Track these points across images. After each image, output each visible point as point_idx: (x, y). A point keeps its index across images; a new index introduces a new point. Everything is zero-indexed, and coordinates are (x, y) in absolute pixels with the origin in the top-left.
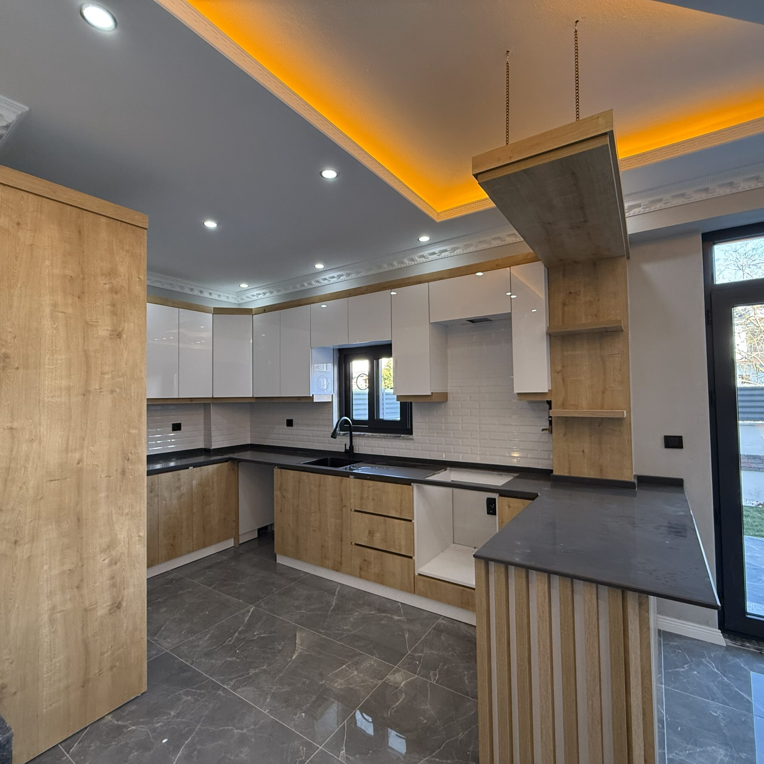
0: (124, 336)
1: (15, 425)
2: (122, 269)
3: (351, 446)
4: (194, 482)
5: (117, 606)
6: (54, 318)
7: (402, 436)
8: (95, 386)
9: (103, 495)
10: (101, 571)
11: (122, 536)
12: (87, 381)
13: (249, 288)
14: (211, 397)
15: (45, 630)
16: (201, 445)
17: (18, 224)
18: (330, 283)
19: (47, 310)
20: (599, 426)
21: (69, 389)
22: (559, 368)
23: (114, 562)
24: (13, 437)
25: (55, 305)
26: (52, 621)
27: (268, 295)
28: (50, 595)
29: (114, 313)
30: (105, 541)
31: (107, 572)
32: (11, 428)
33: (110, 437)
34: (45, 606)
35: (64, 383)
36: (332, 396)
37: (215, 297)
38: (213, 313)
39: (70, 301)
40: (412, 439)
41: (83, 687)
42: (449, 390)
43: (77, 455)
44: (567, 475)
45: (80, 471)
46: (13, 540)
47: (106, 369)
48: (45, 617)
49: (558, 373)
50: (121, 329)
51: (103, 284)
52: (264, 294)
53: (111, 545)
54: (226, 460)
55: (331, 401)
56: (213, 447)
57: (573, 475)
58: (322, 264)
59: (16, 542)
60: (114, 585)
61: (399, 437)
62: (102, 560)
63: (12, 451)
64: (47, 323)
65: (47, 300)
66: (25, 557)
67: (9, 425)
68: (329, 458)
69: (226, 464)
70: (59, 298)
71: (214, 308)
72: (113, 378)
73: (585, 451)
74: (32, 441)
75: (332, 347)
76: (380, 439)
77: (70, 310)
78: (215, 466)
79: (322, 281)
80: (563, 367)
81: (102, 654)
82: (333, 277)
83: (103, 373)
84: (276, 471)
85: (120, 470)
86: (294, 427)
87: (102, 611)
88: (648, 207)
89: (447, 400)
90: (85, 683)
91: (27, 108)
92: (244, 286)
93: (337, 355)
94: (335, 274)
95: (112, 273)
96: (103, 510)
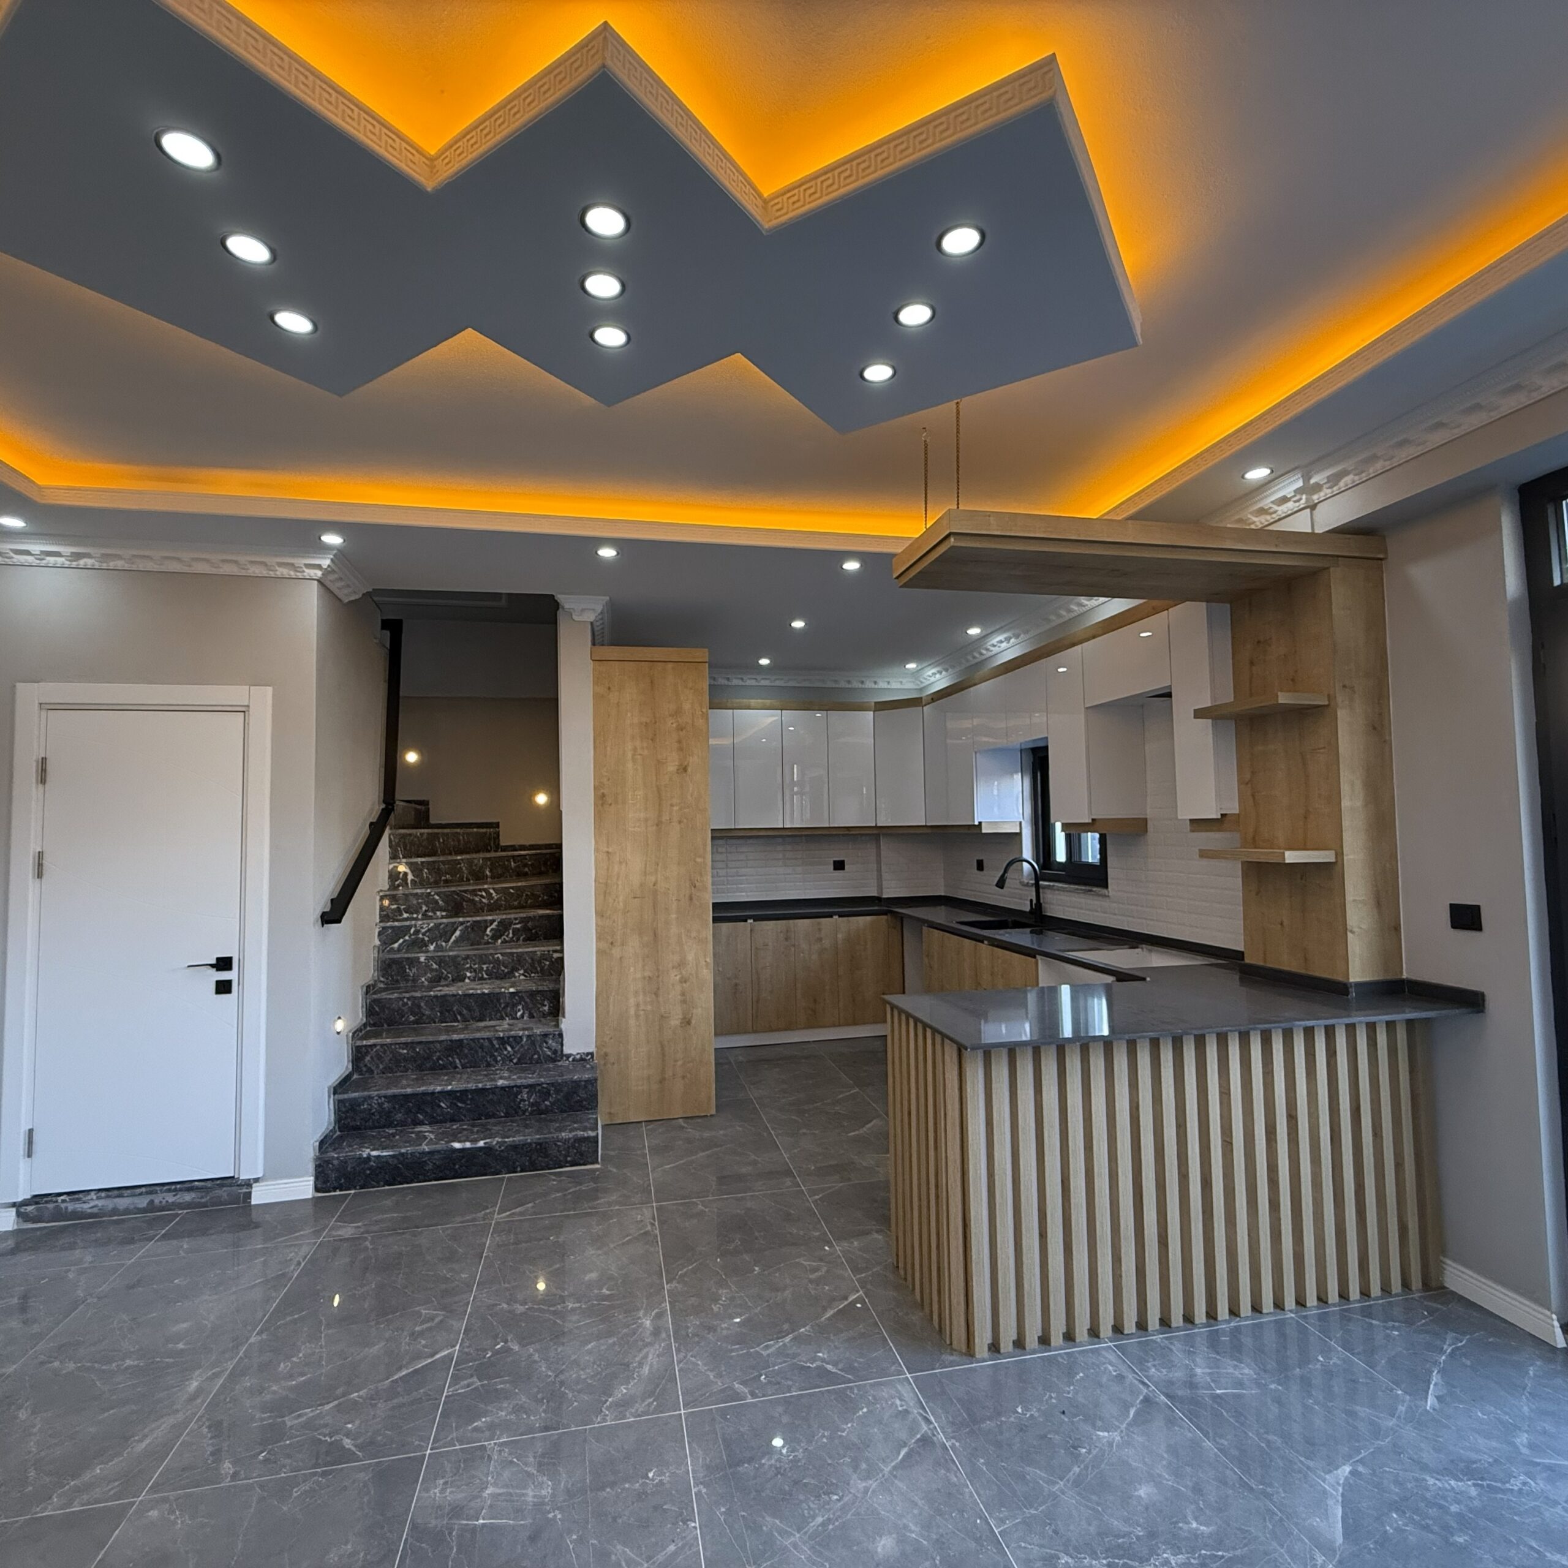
0: (689, 770)
1: (610, 850)
2: (687, 706)
3: (1039, 904)
4: (840, 936)
5: (687, 1022)
6: (634, 760)
7: (1094, 889)
8: (665, 817)
9: (674, 916)
10: (673, 985)
11: (690, 957)
12: (660, 816)
13: (920, 667)
14: (874, 825)
15: (632, 1022)
16: (874, 893)
17: (609, 688)
18: (1001, 649)
19: (629, 755)
20: (1302, 879)
21: (646, 820)
22: (1248, 776)
23: (683, 980)
24: (609, 859)
25: (635, 749)
26: (637, 1016)
27: (944, 673)
28: (636, 993)
29: (681, 749)
30: (676, 958)
31: (678, 988)
32: (608, 852)
33: (679, 864)
34: (632, 1001)
35: (642, 815)
36: (1021, 823)
37: (882, 685)
38: (873, 708)
39: (645, 745)
40: (1105, 896)
41: (661, 1082)
42: (1149, 814)
43: (653, 879)
44: (1261, 963)
45: (655, 893)
46: (610, 941)
47: (675, 801)
48: (632, 1011)
49: (1247, 784)
50: (686, 763)
51: (671, 724)
52: (940, 672)
53: (681, 964)
54: (885, 913)
55: (1018, 831)
56: (885, 896)
57: (1269, 965)
58: (978, 627)
59: (612, 943)
60: (684, 1002)
61: (1091, 891)
62: (674, 977)
63: (608, 869)
64: (630, 765)
65: (629, 746)
66: (618, 957)
67: (606, 849)
68: (1010, 920)
69: (884, 917)
70: (638, 743)
71: (876, 703)
72: (680, 809)
73: (1285, 924)
74: (621, 863)
75: (1018, 747)
76: (1070, 894)
77: (646, 752)
78: (869, 918)
79: (992, 648)
80: (1253, 773)
81: (676, 1061)
82: (1001, 642)
83: (672, 805)
84: (925, 929)
85: (687, 896)
86: (985, 872)
87: (675, 1022)
88: (1362, 472)
89: (1147, 831)
90: (662, 1081)
91: (608, 598)
92: (911, 666)
93: (1028, 759)
94: (1001, 637)
95: (678, 712)
96: (674, 930)
